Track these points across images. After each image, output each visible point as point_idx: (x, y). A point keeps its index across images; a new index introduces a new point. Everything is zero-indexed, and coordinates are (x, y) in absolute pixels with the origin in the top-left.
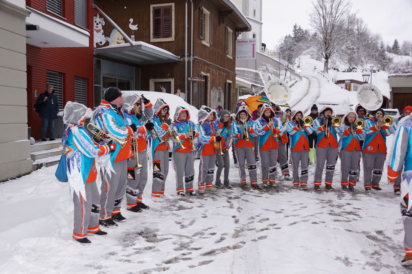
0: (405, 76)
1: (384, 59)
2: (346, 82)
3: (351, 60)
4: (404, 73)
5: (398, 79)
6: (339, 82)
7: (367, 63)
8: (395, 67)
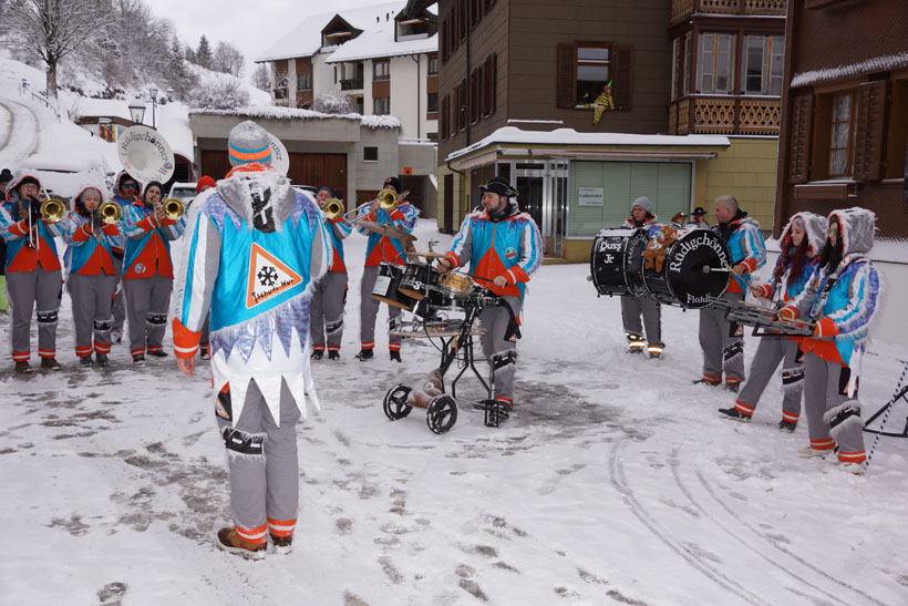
0: (221, 115)
1: (182, 75)
2: (101, 120)
3: (110, 72)
4: (218, 108)
5: (208, 120)
6: (84, 121)
7: (146, 81)
8: (201, 94)
